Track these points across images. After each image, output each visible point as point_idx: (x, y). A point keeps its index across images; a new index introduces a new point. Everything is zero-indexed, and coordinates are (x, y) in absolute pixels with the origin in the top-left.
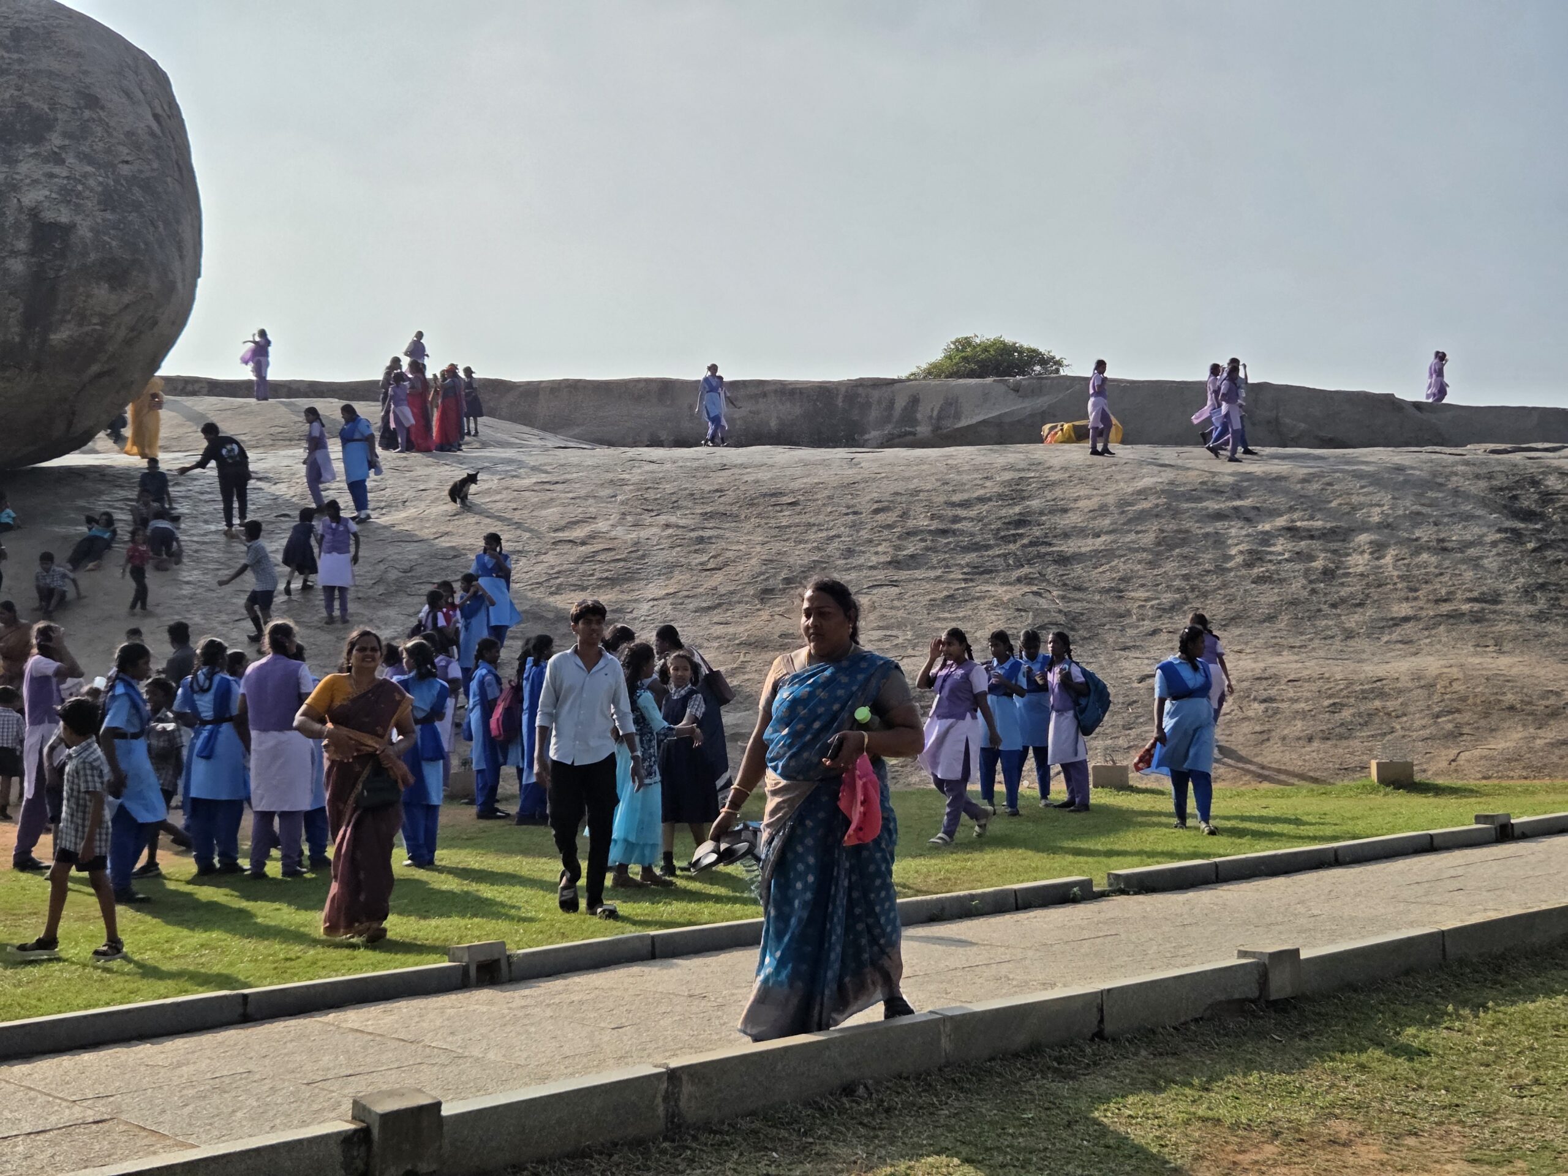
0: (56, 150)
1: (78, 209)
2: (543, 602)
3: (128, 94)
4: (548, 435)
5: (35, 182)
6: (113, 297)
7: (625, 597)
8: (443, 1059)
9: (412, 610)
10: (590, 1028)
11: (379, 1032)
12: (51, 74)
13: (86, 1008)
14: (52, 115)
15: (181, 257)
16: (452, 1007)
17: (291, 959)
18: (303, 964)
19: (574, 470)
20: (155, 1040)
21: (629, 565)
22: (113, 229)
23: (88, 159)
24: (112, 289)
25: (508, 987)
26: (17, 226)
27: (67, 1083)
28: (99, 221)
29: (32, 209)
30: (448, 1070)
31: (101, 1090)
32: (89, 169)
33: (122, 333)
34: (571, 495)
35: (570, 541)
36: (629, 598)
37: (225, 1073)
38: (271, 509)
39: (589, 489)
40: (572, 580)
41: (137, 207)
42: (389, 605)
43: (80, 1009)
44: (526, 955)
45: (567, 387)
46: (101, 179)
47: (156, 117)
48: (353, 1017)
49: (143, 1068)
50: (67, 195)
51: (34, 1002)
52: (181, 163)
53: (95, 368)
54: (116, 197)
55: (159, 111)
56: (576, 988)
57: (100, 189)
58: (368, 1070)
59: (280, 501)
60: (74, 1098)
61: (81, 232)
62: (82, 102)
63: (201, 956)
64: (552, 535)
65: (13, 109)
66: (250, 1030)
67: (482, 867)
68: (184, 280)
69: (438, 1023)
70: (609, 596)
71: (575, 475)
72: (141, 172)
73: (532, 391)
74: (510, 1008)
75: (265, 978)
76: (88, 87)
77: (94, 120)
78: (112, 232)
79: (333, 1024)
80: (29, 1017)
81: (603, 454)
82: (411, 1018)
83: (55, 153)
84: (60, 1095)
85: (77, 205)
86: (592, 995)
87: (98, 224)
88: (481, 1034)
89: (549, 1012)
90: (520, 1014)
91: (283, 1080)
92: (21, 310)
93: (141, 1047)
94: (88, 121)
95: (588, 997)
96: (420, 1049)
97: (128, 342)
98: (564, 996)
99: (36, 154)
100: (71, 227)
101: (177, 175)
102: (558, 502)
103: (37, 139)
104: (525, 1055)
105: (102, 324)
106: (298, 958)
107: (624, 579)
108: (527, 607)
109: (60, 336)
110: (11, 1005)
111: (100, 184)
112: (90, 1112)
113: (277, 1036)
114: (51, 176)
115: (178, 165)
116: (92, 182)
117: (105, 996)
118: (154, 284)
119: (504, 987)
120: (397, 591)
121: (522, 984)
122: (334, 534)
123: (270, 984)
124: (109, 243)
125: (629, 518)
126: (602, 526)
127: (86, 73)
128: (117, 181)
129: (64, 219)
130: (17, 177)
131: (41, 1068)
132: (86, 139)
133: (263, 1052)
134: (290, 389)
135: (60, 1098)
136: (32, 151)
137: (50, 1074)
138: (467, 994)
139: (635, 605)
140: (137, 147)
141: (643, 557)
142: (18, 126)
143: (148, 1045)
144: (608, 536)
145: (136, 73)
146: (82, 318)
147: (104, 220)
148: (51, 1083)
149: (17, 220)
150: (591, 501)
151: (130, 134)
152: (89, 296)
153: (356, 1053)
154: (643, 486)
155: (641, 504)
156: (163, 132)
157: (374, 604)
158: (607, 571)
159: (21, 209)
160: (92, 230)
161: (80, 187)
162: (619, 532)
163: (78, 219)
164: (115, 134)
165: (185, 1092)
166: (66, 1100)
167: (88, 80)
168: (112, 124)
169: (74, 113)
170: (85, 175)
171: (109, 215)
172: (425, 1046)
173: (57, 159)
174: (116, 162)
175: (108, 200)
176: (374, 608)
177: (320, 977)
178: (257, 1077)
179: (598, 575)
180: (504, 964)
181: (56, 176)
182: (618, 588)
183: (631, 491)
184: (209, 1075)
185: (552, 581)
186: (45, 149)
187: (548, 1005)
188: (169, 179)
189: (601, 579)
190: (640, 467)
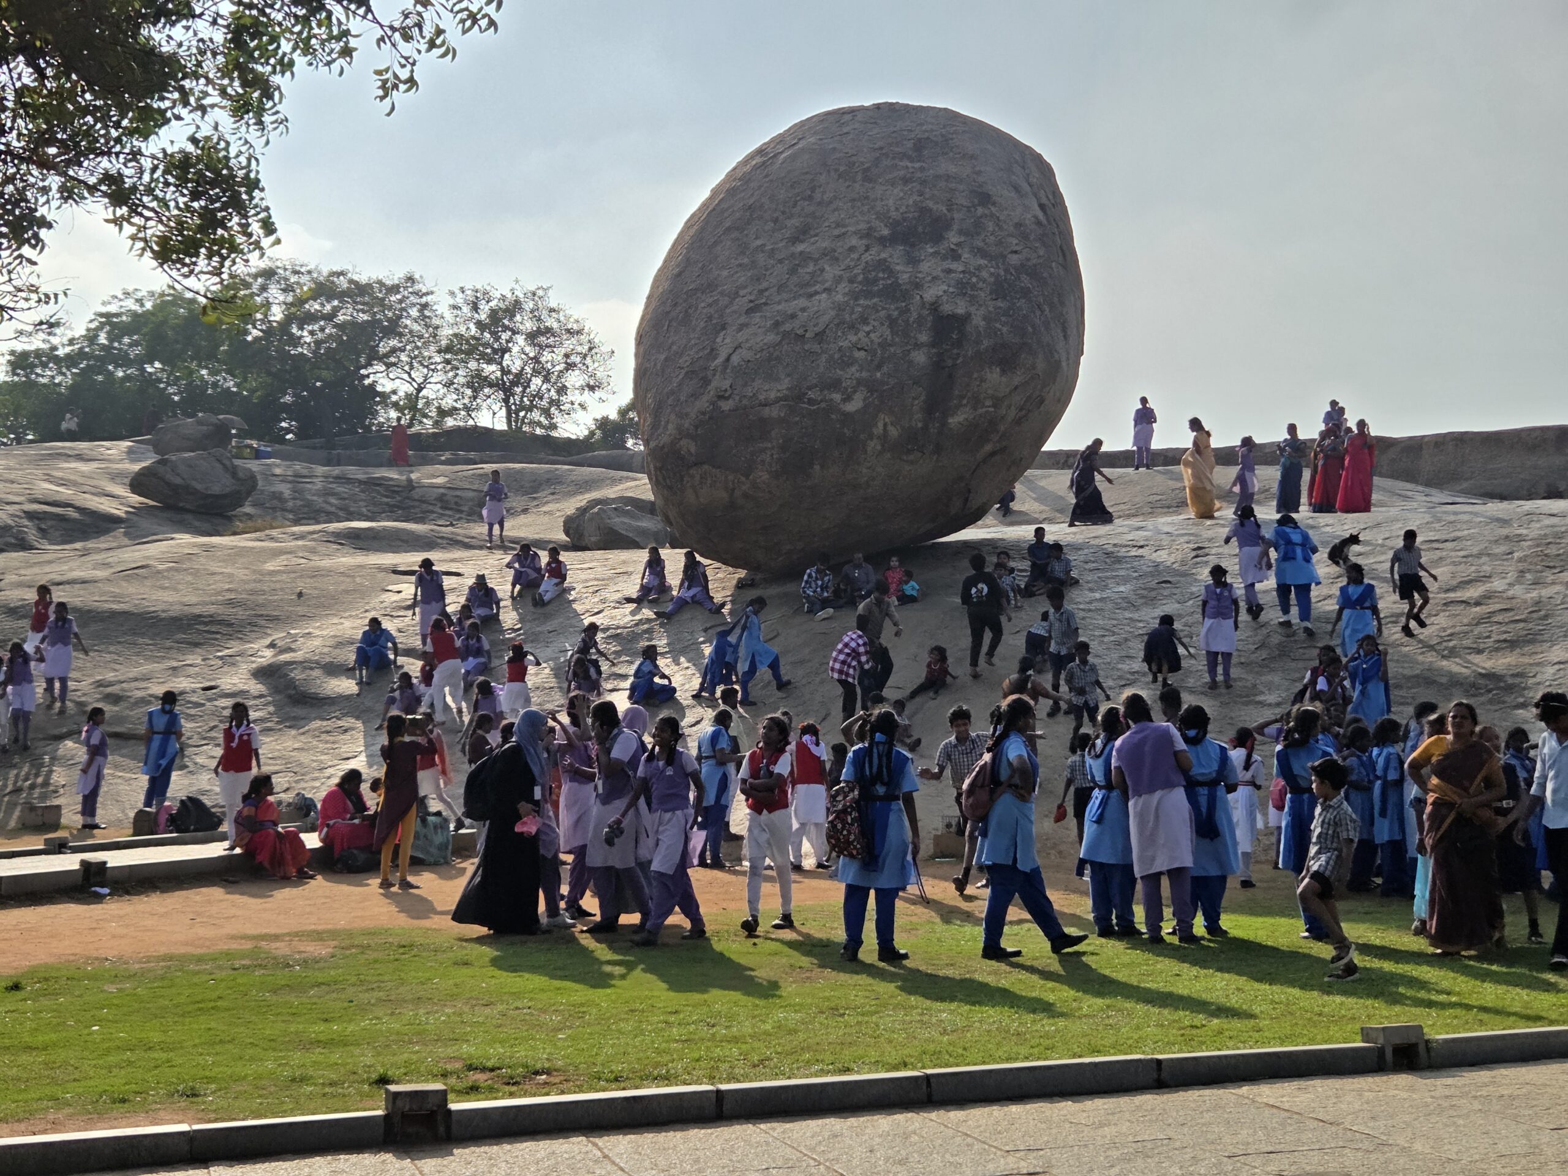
0: (952, 246)
1: (973, 300)
2: (1435, 665)
3: (1017, 189)
4: (1433, 491)
5: (935, 278)
6: (1004, 379)
7: (1526, 660)
8: (1366, 1145)
9: (1297, 675)
10: (1525, 1127)
11: (1295, 1109)
12: (948, 178)
13: (1008, 1060)
14: (949, 215)
15: (1065, 337)
16: (1370, 1091)
17: (1197, 1027)
18: (1210, 1033)
19: (1465, 527)
20: (1076, 1098)
21: (1530, 626)
22: (1003, 315)
23: (982, 253)
24: (1003, 372)
25: (1428, 1074)
26: (920, 321)
27: (999, 1133)
28: (991, 309)
29: (932, 304)
30: (1373, 1156)
31: (1031, 1143)
32: (983, 262)
33: (1012, 413)
34: (1462, 553)
35: (1463, 602)
36: (1532, 661)
37: (1146, 1137)
38: (1153, 576)
39: (1482, 546)
40: (1466, 642)
41: (1026, 293)
42: (1272, 670)
43: (1002, 1061)
44: (1446, 1041)
45: (1452, 440)
46: (992, 270)
47: (1042, 207)
48: (1268, 1092)
49: (1067, 1125)
50: (963, 288)
51: (960, 1051)
52: (1065, 248)
53: (988, 448)
54: (1006, 286)
55: (1044, 201)
56: (1504, 1081)
57: (992, 279)
58: (1288, 1148)
59: (1161, 567)
60: (1007, 1148)
61: (974, 322)
62: (976, 201)
63: (1108, 1017)
64: (1443, 595)
65: (916, 214)
66: (1165, 1097)
67: (1384, 943)
68: (1068, 359)
69: (1357, 1106)
70: (1508, 660)
71: (1466, 532)
72: (1028, 260)
73: (1414, 446)
74: (1432, 1097)
75: (1174, 1044)
76: (981, 186)
77: (986, 216)
78: (1003, 319)
79: (1248, 1098)
80: (957, 1066)
81: (1496, 508)
82: (1328, 1098)
83: (953, 250)
84: (995, 1144)
85: (972, 297)
86: (1524, 1090)
87: (990, 312)
88: (1405, 1122)
89: (1477, 1105)
90: (1445, 1104)
91: (1205, 1151)
92: (923, 398)
93: (1063, 1104)
94: (981, 217)
95: (1519, 1092)
96: (1341, 1132)
97: (1018, 422)
98: (1491, 1088)
99: (936, 252)
100: (966, 318)
101: (1061, 259)
102: (1449, 561)
103: (937, 237)
104: (1455, 1149)
105: (995, 406)
106: (1204, 1026)
107: (1524, 641)
108: (1418, 672)
109: (956, 420)
110: (940, 1052)
111: (992, 274)
112: (1023, 1164)
113: (1193, 1105)
114: (949, 271)
115: (1062, 251)
116: (984, 274)
117: (1024, 1051)
118: (1041, 365)
119: (1424, 1074)
120: (1279, 655)
121: (1444, 1073)
122: (1219, 600)
123: (1180, 1051)
124: (1000, 330)
125: (1528, 576)
126: (1498, 585)
127: (979, 173)
128: (1006, 271)
129: (960, 311)
130: (919, 275)
131: (974, 1116)
132: (978, 234)
133: (1181, 1120)
134: (1166, 457)
135: (995, 1147)
136: (931, 250)
137: (983, 1122)
138: (1385, 1078)
139: (1538, 669)
140: (1025, 237)
141: (1546, 617)
142: (920, 229)
143: (1070, 1103)
144: (1505, 595)
145: (1023, 168)
146: (976, 402)
147: (996, 308)
148: (985, 1131)
149: (920, 316)
150: (1484, 559)
151: (1018, 225)
152: (983, 380)
153: (1274, 1129)
154: (1542, 542)
155: (1542, 561)
156: (1048, 219)
157: (1256, 669)
158: (1506, 632)
159: (923, 304)
160: (984, 319)
161: (974, 280)
162: (1518, 590)
163: (972, 309)
164: (1005, 227)
165: (1109, 1153)
166: (1001, 1150)
167: (981, 179)
168: (1002, 218)
169: (969, 211)
170: (979, 268)
171: (1000, 303)
172: (1345, 1129)
173: (955, 256)
174: (1005, 253)
175: (1000, 290)
176: (1257, 673)
177: (1228, 1048)
178: (1178, 1144)
179: (1495, 637)
180: (1422, 1048)
181: (954, 272)
182: (1518, 650)
183: (1530, 547)
184: (1131, 1138)
185: (1445, 644)
186: (943, 247)
187: (1475, 1097)
188: (1054, 264)
189: (1499, 641)
190: (1538, 521)
